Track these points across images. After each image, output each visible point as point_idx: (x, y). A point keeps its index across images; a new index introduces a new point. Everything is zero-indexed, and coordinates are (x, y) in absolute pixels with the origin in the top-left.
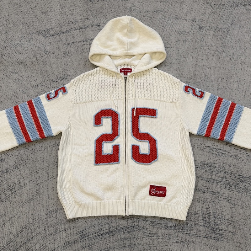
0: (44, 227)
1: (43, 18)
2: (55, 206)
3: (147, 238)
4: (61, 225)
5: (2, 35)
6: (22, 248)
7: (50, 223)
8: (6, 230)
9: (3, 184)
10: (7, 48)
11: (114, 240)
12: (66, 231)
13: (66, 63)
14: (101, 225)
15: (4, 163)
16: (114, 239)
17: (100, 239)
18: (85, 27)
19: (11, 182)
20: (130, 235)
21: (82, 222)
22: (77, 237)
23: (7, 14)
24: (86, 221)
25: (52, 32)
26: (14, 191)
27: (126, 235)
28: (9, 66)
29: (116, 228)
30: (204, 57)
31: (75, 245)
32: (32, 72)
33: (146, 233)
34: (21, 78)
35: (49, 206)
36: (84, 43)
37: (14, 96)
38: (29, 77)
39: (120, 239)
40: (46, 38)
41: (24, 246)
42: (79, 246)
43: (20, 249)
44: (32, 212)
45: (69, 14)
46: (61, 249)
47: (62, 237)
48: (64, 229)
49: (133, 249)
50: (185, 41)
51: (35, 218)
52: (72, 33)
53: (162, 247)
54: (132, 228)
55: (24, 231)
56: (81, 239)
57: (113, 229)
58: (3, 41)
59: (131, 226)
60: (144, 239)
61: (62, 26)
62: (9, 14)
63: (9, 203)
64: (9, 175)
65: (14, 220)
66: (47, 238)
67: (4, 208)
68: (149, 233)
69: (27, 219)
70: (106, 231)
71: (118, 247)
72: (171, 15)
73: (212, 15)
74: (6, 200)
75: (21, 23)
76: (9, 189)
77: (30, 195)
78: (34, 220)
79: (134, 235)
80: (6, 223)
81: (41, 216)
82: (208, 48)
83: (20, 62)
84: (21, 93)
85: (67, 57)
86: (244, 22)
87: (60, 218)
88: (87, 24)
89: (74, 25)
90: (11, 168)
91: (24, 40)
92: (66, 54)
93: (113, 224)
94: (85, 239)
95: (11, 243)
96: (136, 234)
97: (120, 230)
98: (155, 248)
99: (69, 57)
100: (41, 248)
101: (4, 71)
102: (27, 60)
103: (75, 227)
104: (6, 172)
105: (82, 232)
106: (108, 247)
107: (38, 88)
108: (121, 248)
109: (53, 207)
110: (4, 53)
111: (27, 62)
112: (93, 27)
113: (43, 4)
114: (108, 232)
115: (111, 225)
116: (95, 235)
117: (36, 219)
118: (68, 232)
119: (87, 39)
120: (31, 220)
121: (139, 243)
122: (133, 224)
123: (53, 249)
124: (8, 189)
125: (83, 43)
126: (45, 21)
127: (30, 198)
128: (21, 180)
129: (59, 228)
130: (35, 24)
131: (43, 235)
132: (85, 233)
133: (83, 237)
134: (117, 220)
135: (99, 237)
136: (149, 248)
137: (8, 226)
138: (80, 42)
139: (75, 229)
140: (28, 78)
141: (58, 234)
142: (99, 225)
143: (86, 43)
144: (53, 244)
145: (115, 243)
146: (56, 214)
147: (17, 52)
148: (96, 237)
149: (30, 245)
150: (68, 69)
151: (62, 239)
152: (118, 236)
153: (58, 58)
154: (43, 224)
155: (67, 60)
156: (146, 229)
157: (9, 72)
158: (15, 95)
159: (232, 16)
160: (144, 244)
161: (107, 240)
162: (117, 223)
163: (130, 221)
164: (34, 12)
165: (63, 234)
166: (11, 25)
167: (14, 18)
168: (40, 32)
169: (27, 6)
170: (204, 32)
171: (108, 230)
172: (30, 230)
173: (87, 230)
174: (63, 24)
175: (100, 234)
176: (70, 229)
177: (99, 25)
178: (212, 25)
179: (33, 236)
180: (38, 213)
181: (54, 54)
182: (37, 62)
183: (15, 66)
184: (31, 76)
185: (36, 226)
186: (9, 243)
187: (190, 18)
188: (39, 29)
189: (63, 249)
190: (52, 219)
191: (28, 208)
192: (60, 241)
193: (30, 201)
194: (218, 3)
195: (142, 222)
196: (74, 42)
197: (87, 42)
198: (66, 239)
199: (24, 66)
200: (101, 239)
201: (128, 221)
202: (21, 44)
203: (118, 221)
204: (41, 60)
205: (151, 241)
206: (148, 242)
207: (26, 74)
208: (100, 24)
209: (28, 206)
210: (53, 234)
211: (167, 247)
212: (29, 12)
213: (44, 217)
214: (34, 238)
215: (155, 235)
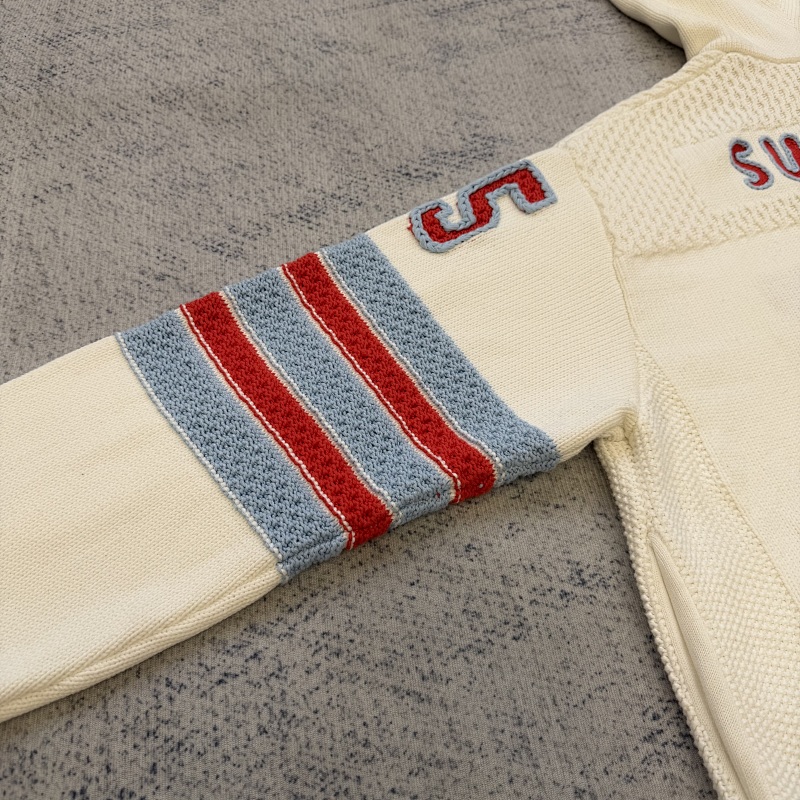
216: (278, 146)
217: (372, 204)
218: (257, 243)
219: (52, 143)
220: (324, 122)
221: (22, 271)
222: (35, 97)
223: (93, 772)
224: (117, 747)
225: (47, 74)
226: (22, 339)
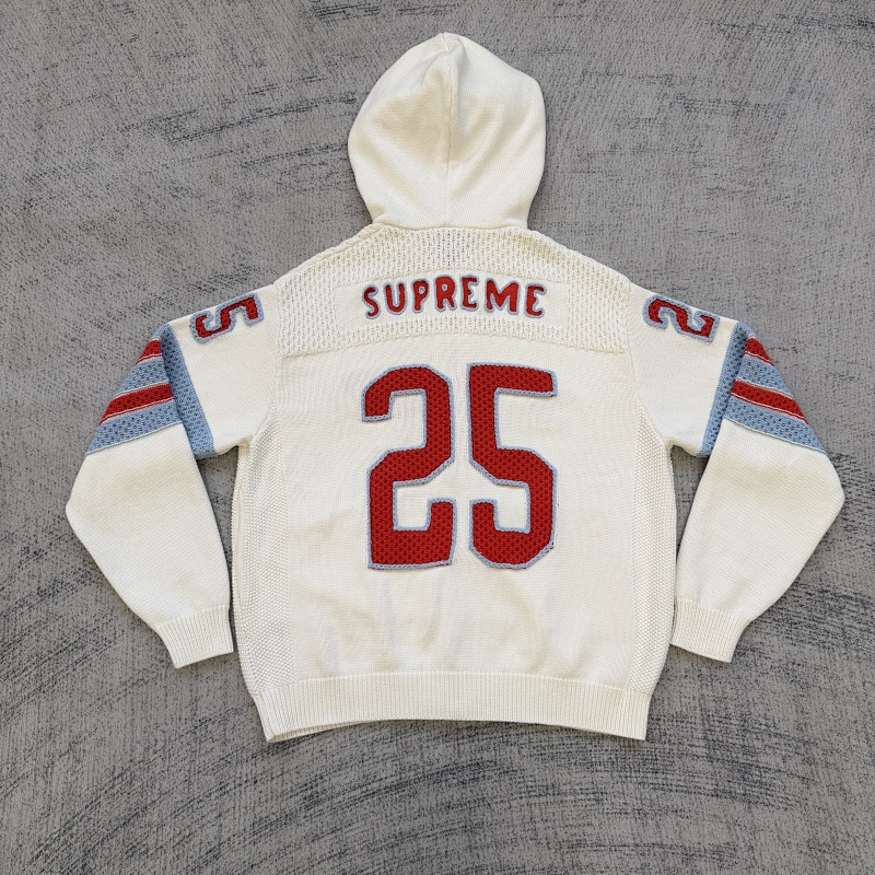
0: (182, 772)
1: (162, 76)
2: (221, 702)
3: (524, 801)
4: (240, 766)
5: (27, 134)
6: (113, 841)
7: (202, 758)
8: (58, 785)
9: (44, 632)
10: (45, 179)
11: (415, 810)
12: (255, 782)
13: (245, 229)
14: (371, 761)
15: (46, 564)
16: (417, 806)
17: (368, 807)
18: (302, 107)
19: (70, 626)
20: (470, 794)
21: (309, 754)
22: (293, 804)
23: (39, 66)
24: (323, 748)
25: (192, 125)
26: (80, 656)
27: (455, 794)
28: (53, 241)
29: (421, 770)
30: (702, 203)
31: (289, 828)
32: (131, 258)
33: (521, 785)
34: (94, 280)
35: (199, 703)
36: (303, 159)
37: (73, 340)
38: (119, 275)
39: (434, 806)
40: (173, 143)
41: (120, 836)
42: (301, 831)
43: (106, 845)
44: (144, 723)
45: (250, 62)
46: (242, 844)
47: (243, 805)
48: (250, 777)
49: (477, 838)
50: (639, 150)
51: (153, 742)
52: (262, 128)
53: (574, 831)
54: (473, 768)
55: (118, 787)
56: (308, 808)
57: (412, 773)
58: (29, 156)
59: (469, 763)
60: (514, 804)
61: (227, 103)
62: (48, 65)
63: (66, 696)
64: (62, 603)
65: (84, 751)
66: (195, 807)
67: (50, 712)
68: (530, 784)
69: (128, 748)
70: (390, 780)
71: (430, 833)
72: (589, 63)
73: (725, 63)
74: (56, 687)
75: (88, 95)
76: (65, 648)
77: (136, 668)
78: (151, 751)
79: (480, 793)
80: (57, 763)
81: (173, 738)
82: (714, 172)
83: (88, 227)
84: (96, 329)
85: (248, 208)
86: (832, 84)
87: (238, 741)
88: (310, 97)
89: (266, 101)
90: (68, 580)
91: (99, 152)
92: (245, 197)
93: (411, 759)
94: (321, 808)
95: (75, 828)
96: (488, 787)
97: (437, 777)
98: (550, 832)
99: (253, 208)
100: (177, 840)
101: (37, 258)
102: (113, 219)
103: (286, 770)
104: (51, 592)
105: (309, 785)
106: (398, 831)
107: (151, 313)
108: (438, 836)
109: (211, 707)
110: (34, 196)
111: (111, 224)
112: (333, 107)
113: (159, 30)
114: (395, 783)
115: (406, 760)
116: (352, 794)
117: (158, 748)
118: (262, 788)
119: (313, 146)
120: (139, 749)
121: (500, 818)
122: (479, 756)
123: (216, 843)
124: (60, 648)
125: (297, 160)
126: (169, 87)
127: (136, 678)
128: (105, 621)
129: (232, 773)
130: (134, 96)
131: (180, 798)
132: (319, 789)
133: (312, 801)
134: (425, 746)
135: (365, 802)
136: (530, 834)
137: (64, 770)
138: (290, 155)
139: (286, 776)
140: (118, 278)
141: (231, 793)
142: (366, 763)
143: (309, 159)
144: (217, 828)
145: (420, 821)
146: (222, 728)
147: (77, 194)
148: (356, 800)
149: (139, 832)
150: (251, 248)
151: (243, 810)
152: (429, 798)
153: (217, 212)
154: (181, 764)
155: (247, 219)
156: (519, 772)
157: (52, 260)
158: (74, 335)
159: (791, 65)
160: (515, 822)
161: (394, 811)
162: (426, 755)
163: (467, 746)
164: (131, 58)
165: (248, 794)
166: (56, 100)
167: (64, 79)
168: (152, 125)
169: (108, 37)
170: (701, 119)
171: (394, 778)
172: (137, 784)
173: (327, 778)
174: (231, 98)
175: (369, 792)
176: (269, 778)
177: (351, 98)
178: (726, 95)
179: (149, 801)
180: (162, 727)
181: (202, 199)
182: (145, 225)
183: (73, 241)
184: (127, 273)
185: (158, 770)
186: (70, 828)
187: (652, 72)
188: (149, 113)
189: (247, 842)
190: (209, 746)
191: (129, 711)
192: (237, 815)
193: (135, 687)
194: (747, 22)
195: (508, 749)
196: (267, 158)
197: (313, 157)
198: (258, 809)
199: (101, 240)
200: (372, 809)
201: (462, 747)
202: (90, 167)
203: (428, 747)
204: (160, 218)
205: (537, 811)
206: (526, 813)
207: (111, 265)
208: (353, 94)
209: (129, 704)
210: (216, 794)
211: (588, 830)
212: (114, 58)
213: (183, 739)
214: (151, 810)
215: (550, 791)
216: (138, 264)
217: (177, 305)
218: (118, 324)
219: (30, 253)
220: (164, 248)
221: (14, 330)
222: (22, 222)
223: (31, 542)
224: (39, 536)
225: (28, 204)
226: (14, 367)
